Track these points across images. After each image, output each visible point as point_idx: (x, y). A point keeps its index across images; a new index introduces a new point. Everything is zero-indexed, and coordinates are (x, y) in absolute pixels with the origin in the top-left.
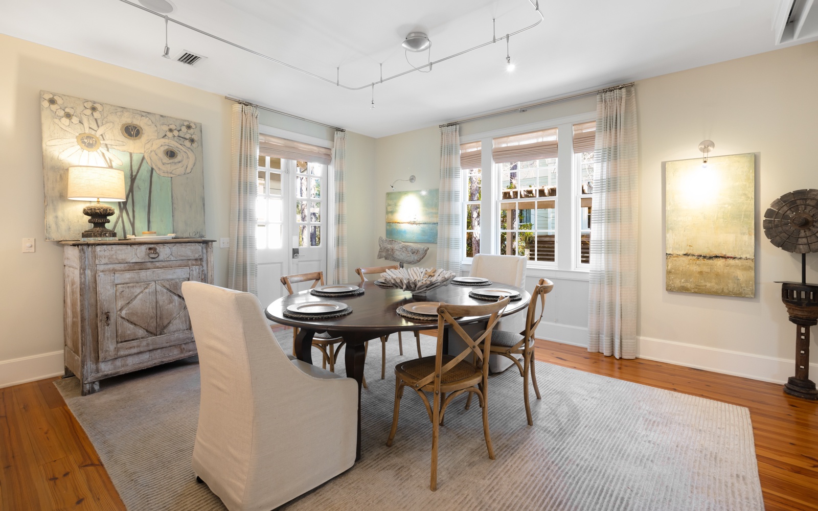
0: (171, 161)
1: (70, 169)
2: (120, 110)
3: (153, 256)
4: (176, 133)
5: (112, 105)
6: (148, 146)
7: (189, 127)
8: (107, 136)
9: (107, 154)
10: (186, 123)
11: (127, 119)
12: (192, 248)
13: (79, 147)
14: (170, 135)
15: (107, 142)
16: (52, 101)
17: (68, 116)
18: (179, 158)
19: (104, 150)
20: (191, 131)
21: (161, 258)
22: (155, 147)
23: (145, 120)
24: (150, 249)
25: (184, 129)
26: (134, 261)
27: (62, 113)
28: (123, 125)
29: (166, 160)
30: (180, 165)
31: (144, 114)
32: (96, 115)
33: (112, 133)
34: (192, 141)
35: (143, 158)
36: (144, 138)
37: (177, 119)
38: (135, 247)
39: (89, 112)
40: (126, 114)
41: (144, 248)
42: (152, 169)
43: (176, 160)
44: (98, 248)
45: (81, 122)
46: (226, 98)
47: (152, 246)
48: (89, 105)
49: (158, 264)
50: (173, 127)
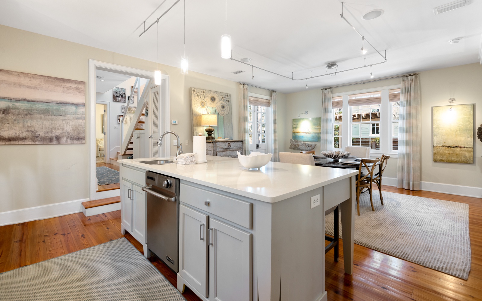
0: (223, 110)
1: (202, 116)
2: (210, 91)
3: (229, 146)
4: (224, 99)
5: (208, 90)
6: (217, 104)
7: (227, 96)
8: (207, 102)
9: (207, 109)
10: (227, 94)
11: (211, 95)
12: (239, 143)
13: (200, 107)
14: (222, 99)
15: (207, 104)
16: (194, 91)
17: (198, 95)
18: (225, 108)
19: (206, 107)
20: (228, 97)
21: (231, 147)
22: (219, 105)
23: (216, 94)
24: (229, 144)
25: (226, 97)
26: (225, 148)
27: (196, 95)
28: (211, 97)
29: (222, 109)
30: (225, 111)
31: (216, 92)
32: (204, 94)
33: (208, 100)
34: (228, 101)
35: (216, 109)
36: (216, 101)
37: (224, 93)
38: (225, 143)
39: (202, 93)
40: (211, 93)
41: (227, 143)
42: (218, 113)
43: (224, 109)
44: (217, 143)
45: (201, 97)
46: (238, 82)
47: (229, 143)
48: (202, 91)
49: (230, 149)
50: (223, 96)
